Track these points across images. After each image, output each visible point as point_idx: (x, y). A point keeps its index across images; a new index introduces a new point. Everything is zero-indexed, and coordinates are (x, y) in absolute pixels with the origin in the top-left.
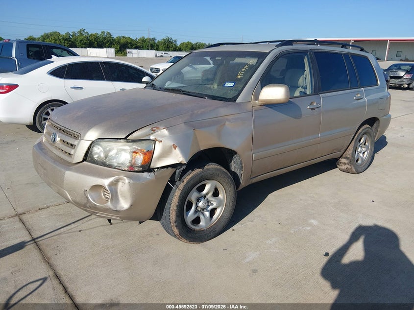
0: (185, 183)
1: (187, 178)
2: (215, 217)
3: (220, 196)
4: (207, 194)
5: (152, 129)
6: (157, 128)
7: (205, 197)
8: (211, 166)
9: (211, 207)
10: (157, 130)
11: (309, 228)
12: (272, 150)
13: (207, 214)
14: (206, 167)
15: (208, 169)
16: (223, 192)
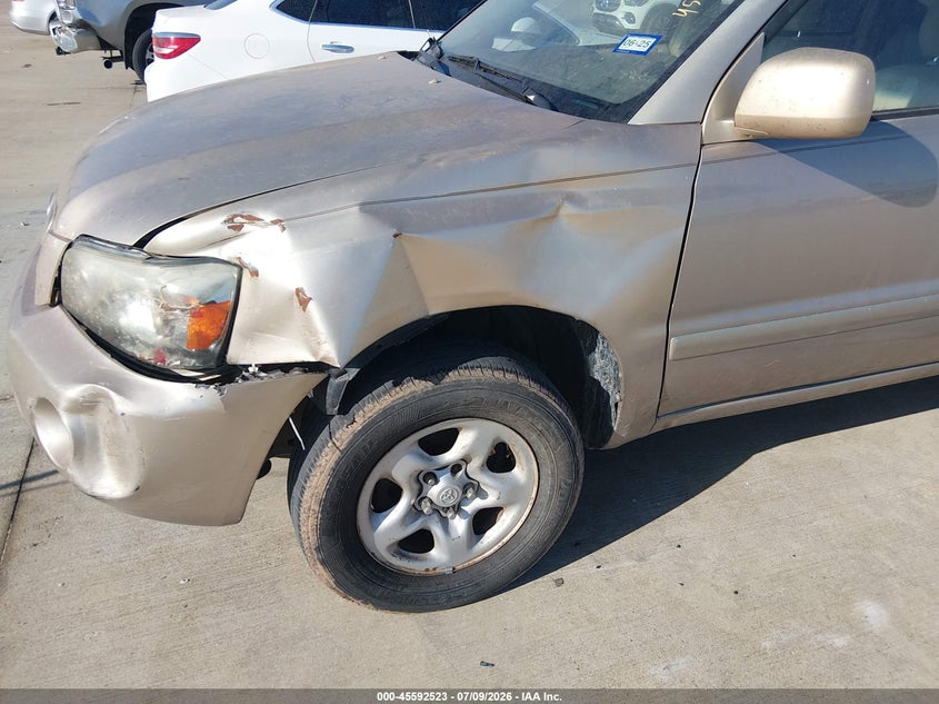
0: (357, 427)
1: (370, 409)
2: (492, 535)
3: (518, 473)
4: (466, 460)
5: (231, 220)
6: (252, 219)
7: (455, 468)
8: (477, 373)
9: (477, 504)
10: (247, 228)
11: (840, 642)
12: (759, 326)
13: (460, 525)
14: (453, 376)
15: (458, 384)
16: (528, 460)
